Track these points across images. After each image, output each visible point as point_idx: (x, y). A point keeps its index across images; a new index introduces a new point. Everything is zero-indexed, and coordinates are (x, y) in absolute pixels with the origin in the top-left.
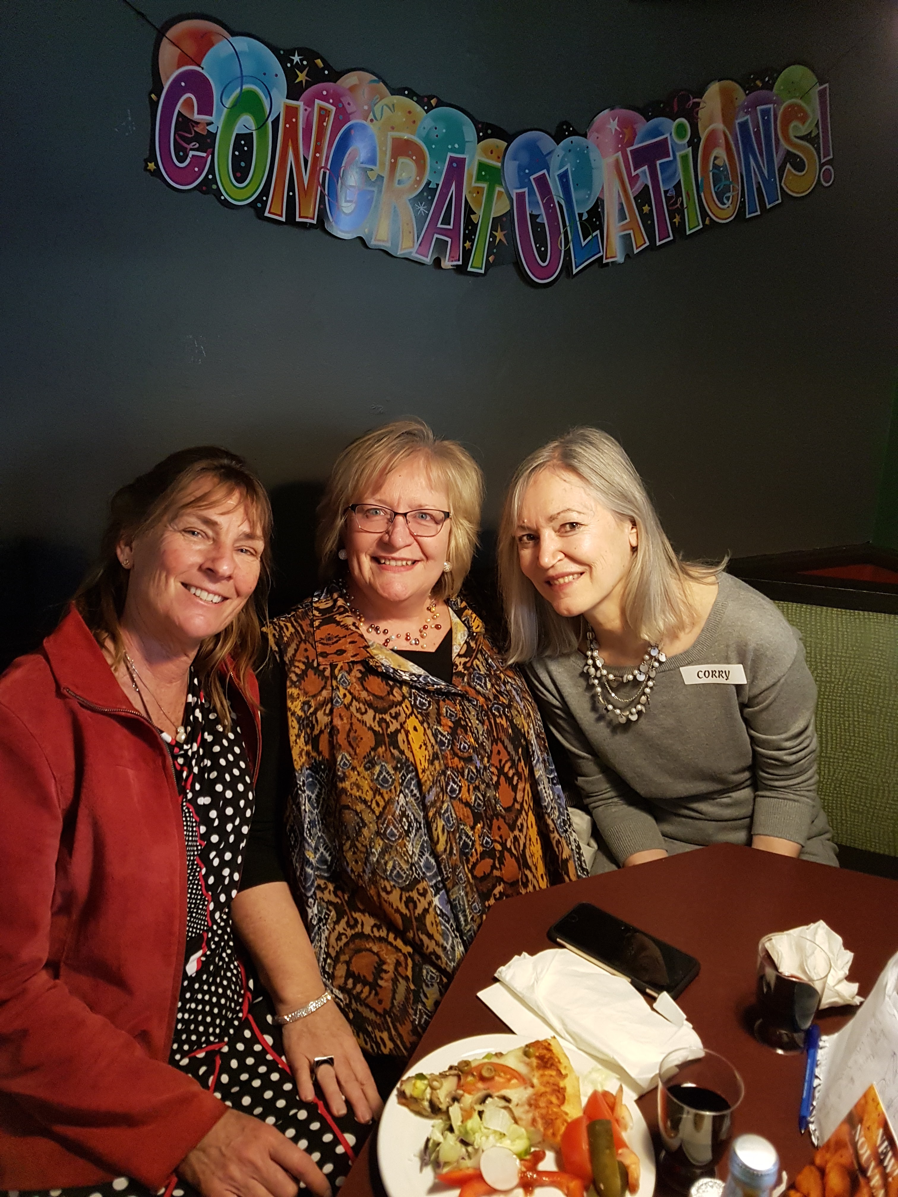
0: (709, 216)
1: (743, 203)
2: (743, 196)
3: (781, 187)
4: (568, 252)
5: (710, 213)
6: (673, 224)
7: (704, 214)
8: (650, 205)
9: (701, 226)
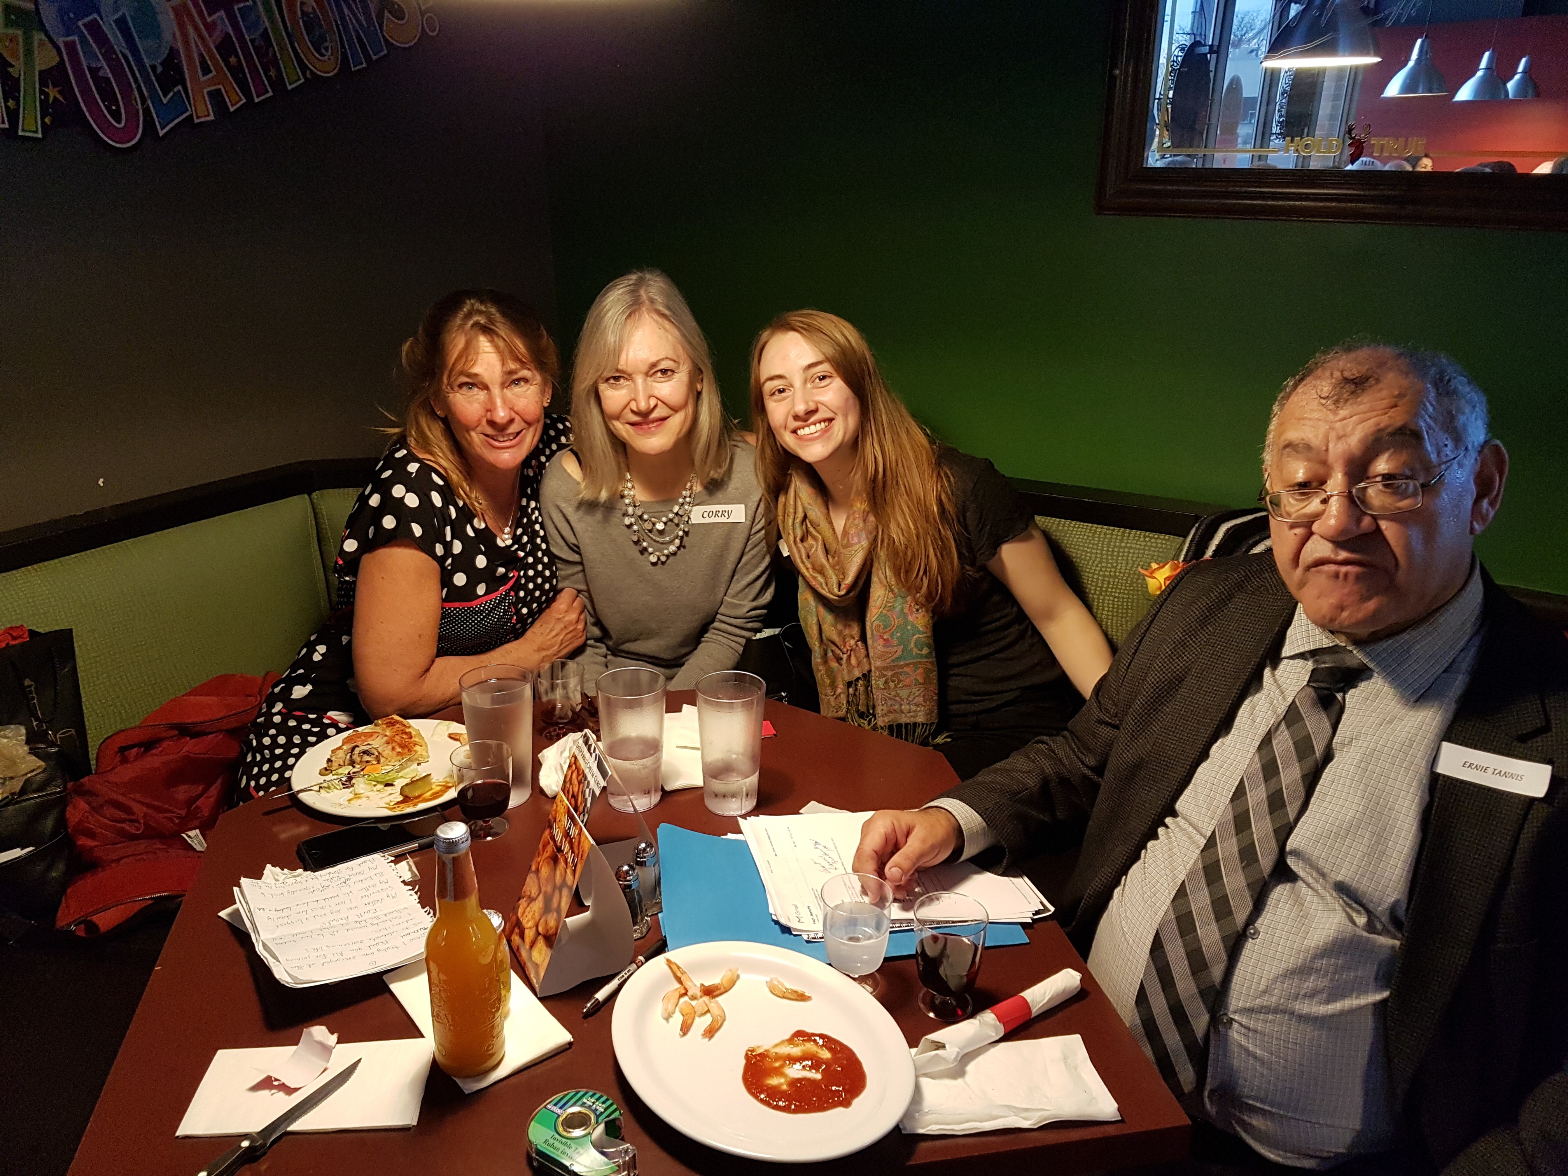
0: (310, 69)
1: (344, 55)
2: (343, 46)
3: (383, 36)
4: (147, 111)
5: (310, 67)
6: (269, 78)
7: (304, 67)
8: (237, 56)
9: (302, 81)
